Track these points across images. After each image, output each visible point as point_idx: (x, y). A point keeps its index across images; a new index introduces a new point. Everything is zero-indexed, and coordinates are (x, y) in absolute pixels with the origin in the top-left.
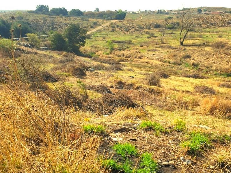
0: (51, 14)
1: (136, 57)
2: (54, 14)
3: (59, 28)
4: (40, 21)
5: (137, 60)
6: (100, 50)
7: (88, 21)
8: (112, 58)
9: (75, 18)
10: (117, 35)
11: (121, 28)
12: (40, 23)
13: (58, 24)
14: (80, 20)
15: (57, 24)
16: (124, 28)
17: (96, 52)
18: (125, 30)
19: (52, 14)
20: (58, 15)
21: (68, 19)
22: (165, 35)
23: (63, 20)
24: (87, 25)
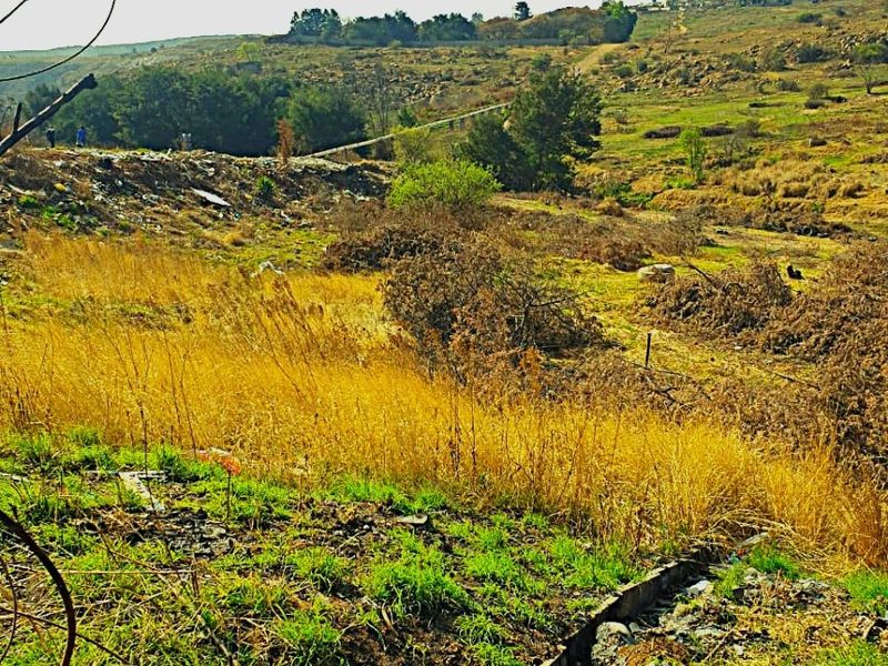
0: (352, 42)
1: (832, 193)
2: (366, 42)
3: (410, 94)
4: (332, 75)
5: (845, 203)
6: (644, 173)
7: (505, 56)
8: (720, 201)
9: (452, 52)
10: (663, 104)
11: (660, 72)
12: (334, 83)
13: (400, 79)
14: (472, 55)
15: (397, 81)
16: (673, 71)
17: (630, 181)
18: (678, 80)
19: (360, 42)
20: (385, 45)
21: (428, 56)
22: (874, 90)
23: (412, 62)
24: (513, 73)
